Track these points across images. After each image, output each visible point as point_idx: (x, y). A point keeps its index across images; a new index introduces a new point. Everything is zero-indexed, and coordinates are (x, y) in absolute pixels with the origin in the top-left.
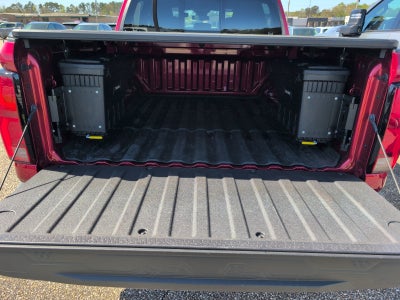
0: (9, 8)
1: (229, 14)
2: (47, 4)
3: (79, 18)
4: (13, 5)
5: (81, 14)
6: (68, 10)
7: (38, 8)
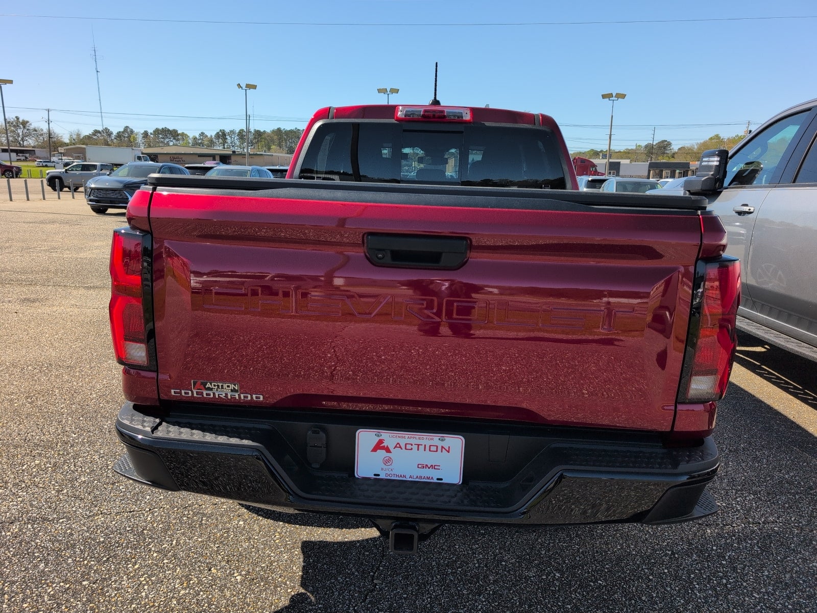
0: (89, 137)
1: (475, 157)
2: (157, 132)
3: (213, 157)
4: (96, 132)
5: (218, 149)
6: (196, 143)
7: (140, 139)
